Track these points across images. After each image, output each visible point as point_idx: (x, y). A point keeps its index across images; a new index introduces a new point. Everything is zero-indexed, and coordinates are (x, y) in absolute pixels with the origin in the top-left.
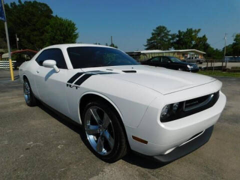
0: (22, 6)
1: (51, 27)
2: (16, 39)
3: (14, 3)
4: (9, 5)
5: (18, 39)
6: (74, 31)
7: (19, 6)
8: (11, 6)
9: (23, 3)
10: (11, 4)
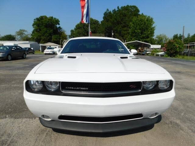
0: (119, 10)
1: (133, 23)
2: (112, 34)
3: (115, 9)
4: (112, 11)
5: (113, 34)
6: (151, 25)
7: (117, 11)
8: (113, 12)
9: (120, 8)
10: (113, 11)
